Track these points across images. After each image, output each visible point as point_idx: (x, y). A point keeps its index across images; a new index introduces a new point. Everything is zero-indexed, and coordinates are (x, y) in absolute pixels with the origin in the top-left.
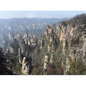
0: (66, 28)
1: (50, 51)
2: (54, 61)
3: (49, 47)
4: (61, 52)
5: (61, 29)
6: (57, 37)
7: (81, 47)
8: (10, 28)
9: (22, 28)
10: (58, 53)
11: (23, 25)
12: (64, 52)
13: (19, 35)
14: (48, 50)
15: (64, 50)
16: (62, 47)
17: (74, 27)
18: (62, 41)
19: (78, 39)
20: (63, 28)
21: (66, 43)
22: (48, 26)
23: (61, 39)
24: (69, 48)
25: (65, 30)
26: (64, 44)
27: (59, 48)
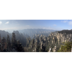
1: (53, 43)
3: (52, 41)
5: (57, 34)
8: (36, 32)
9: (40, 32)
10: (57, 44)
11: (41, 31)
13: (39, 35)
14: (52, 43)
17: (62, 34)
20: (59, 34)
21: (60, 40)
22: (52, 32)
23: (57, 38)
26: (59, 40)
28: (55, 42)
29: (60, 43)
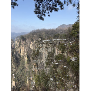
0: (26, 42)
2: (17, 82)
4: (24, 68)
5: (20, 43)
6: (17, 52)
7: (41, 58)
10: (21, 71)
12: (27, 67)
15: (27, 66)
16: (24, 62)
17: (33, 40)
18: (23, 56)
19: (38, 52)
20: (23, 43)
21: (28, 57)
23: (22, 54)
24: (32, 61)
25: (25, 44)
26: (26, 59)
27: (21, 65)
28: (17, 66)
29: (29, 66)
